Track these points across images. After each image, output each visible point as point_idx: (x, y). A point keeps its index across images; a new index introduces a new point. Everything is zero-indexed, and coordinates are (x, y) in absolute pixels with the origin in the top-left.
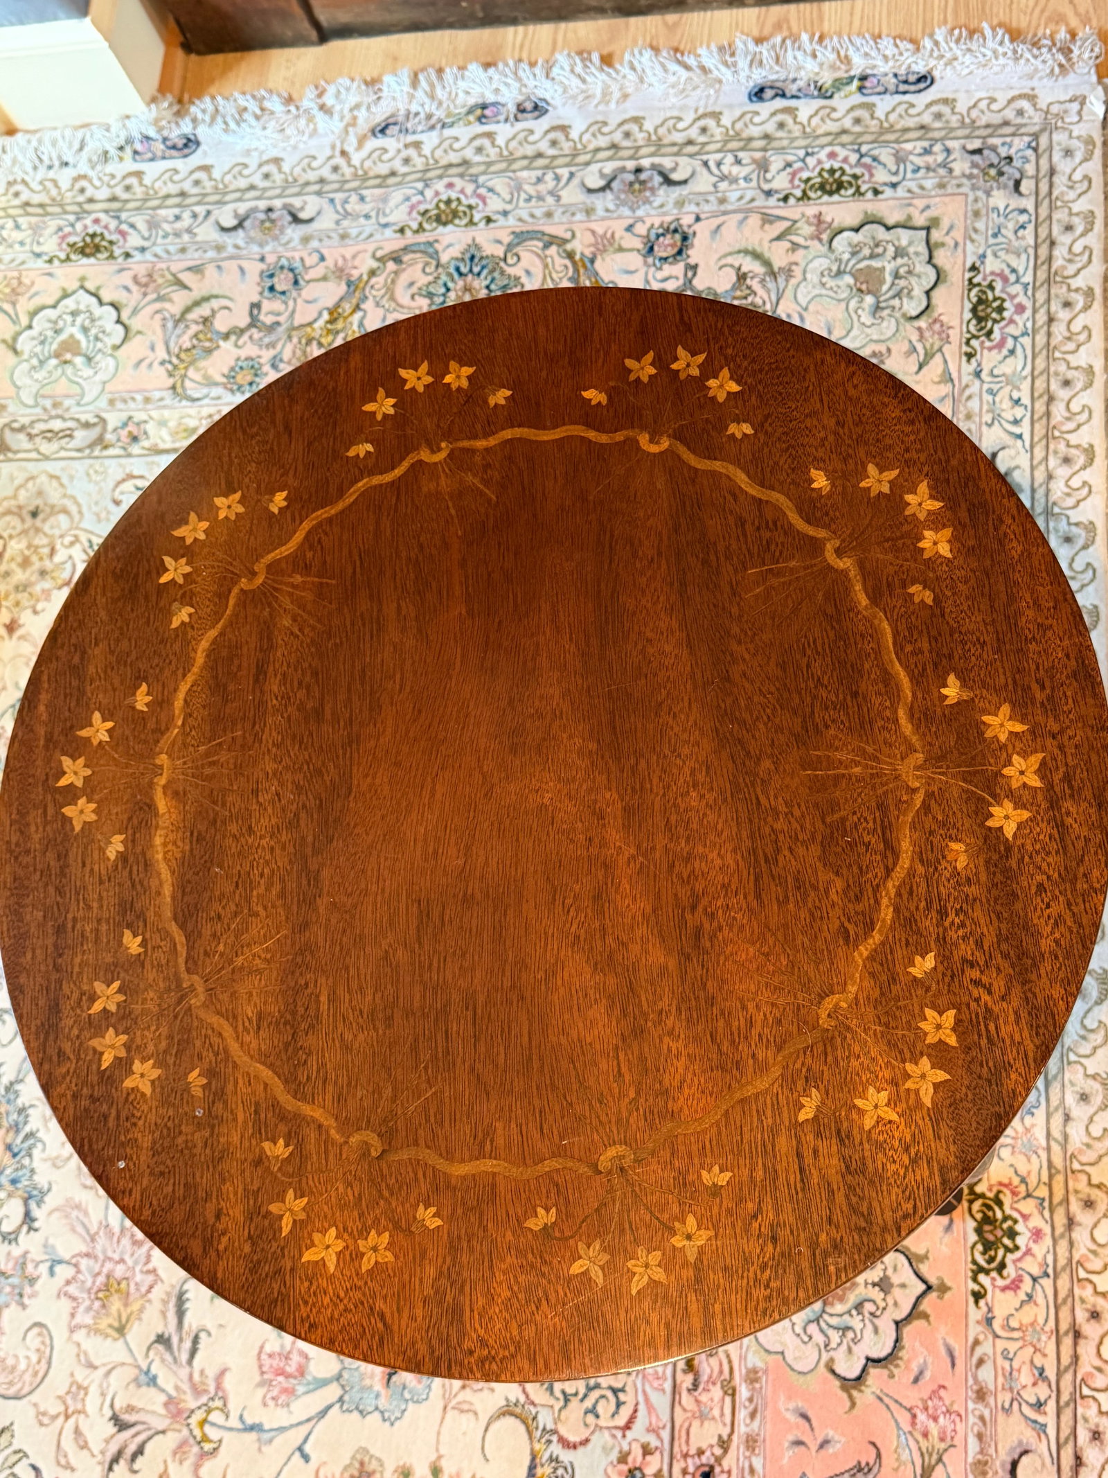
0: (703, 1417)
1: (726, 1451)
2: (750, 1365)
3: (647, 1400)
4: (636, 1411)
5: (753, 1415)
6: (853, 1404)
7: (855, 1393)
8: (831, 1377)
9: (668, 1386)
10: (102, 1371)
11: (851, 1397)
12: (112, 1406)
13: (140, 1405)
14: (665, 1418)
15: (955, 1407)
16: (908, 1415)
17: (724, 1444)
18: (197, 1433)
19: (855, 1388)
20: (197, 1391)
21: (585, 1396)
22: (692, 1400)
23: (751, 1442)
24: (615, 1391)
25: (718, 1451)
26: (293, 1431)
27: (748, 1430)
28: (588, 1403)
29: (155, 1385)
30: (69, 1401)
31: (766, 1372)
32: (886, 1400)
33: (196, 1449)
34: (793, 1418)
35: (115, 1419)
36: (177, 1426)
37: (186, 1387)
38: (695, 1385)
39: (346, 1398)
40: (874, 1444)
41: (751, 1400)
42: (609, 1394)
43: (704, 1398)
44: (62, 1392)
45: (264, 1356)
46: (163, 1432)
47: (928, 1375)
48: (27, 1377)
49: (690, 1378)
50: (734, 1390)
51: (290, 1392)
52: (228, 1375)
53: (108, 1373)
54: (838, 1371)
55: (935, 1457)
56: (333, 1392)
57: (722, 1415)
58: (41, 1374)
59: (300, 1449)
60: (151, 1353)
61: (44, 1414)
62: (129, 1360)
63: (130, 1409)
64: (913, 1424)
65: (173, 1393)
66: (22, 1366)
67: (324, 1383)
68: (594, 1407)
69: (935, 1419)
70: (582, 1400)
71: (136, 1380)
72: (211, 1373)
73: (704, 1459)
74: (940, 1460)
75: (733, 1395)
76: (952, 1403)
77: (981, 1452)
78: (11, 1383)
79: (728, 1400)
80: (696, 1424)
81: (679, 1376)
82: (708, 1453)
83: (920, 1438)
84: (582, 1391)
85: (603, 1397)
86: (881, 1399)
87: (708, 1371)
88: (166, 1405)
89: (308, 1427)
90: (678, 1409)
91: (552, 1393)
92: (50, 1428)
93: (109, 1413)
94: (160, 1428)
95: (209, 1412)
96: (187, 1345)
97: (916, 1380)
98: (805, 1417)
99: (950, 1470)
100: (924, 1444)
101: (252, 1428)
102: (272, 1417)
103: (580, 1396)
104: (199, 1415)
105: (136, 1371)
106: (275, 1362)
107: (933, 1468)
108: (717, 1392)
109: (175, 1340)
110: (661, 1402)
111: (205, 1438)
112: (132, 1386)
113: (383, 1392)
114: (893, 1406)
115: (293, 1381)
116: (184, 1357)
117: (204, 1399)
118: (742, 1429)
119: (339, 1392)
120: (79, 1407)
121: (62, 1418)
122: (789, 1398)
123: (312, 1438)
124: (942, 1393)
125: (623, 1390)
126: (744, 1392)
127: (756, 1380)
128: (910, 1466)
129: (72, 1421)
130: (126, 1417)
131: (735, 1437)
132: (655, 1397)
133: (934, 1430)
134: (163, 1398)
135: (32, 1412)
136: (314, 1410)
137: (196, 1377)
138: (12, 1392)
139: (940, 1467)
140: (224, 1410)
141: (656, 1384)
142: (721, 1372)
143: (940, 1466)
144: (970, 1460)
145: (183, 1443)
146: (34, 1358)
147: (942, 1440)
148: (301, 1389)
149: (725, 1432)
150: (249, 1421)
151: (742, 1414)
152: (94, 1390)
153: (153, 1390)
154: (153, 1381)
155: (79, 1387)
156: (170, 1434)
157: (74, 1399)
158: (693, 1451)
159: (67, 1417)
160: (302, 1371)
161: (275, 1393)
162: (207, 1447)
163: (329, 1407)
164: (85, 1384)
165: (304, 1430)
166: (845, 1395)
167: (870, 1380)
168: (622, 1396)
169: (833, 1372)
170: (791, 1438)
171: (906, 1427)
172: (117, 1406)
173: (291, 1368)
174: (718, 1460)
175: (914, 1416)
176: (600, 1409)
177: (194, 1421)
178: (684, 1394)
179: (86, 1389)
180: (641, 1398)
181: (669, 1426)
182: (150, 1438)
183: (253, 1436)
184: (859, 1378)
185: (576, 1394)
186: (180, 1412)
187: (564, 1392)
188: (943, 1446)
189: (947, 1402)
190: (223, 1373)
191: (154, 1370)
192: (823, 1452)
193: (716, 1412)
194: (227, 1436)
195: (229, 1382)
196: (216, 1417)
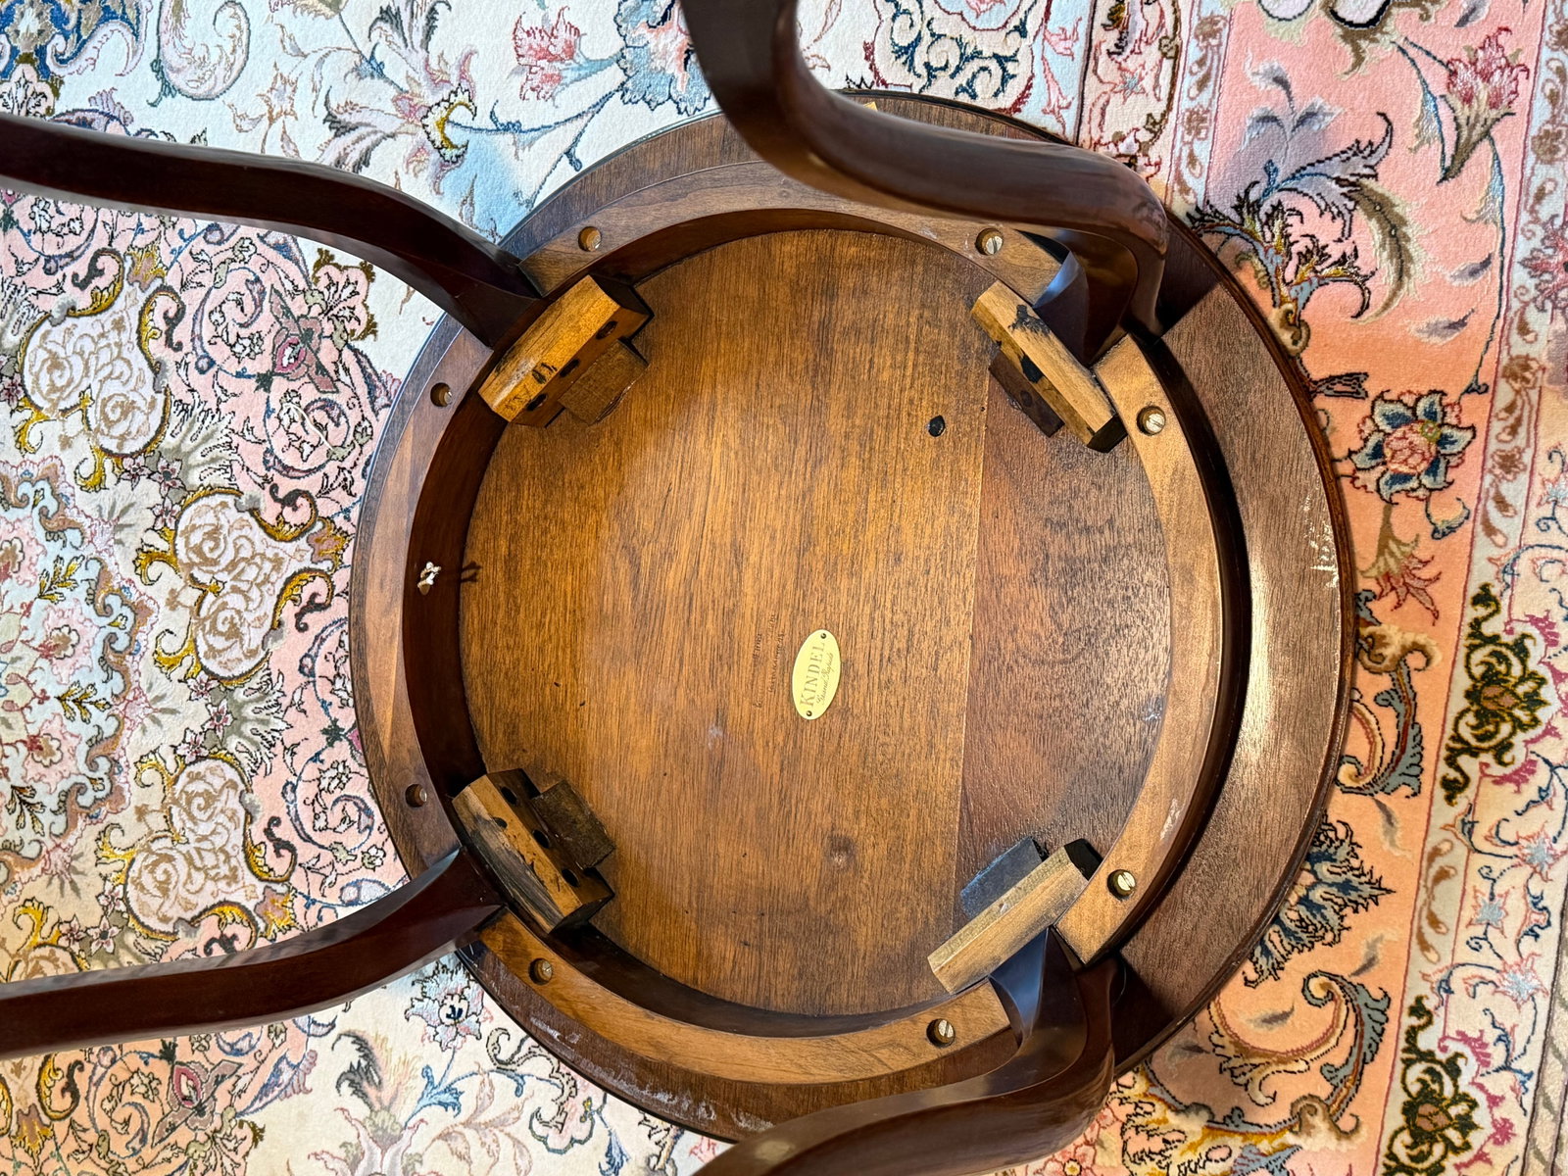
0: (1128, 89)
1: (1156, 135)
2: (1205, 13)
3: (1047, 70)
4: (1029, 87)
5: (1202, 84)
6: (1359, 60)
7: (1364, 44)
8: (1331, 22)
9: (1079, 48)
10: (313, 59)
11: (1357, 50)
12: (326, 103)
13: (363, 102)
14: (1072, 93)
15: (1521, 59)
16: (1444, 72)
17: (1155, 126)
18: (437, 136)
19: (1365, 37)
20: (436, 82)
21: (958, 69)
22: (1113, 66)
23: (1196, 122)
24: (1001, 60)
25: (1144, 136)
26: (560, 129)
27: (1192, 105)
28: (962, 79)
29: (382, 75)
30: (274, 101)
31: (1230, 21)
32: (1412, 52)
33: (435, 156)
34: (1263, 85)
35: (332, 120)
36: (411, 128)
37: (421, 76)
38: (1120, 47)
39: (629, 85)
40: (1383, 115)
41: (1201, 63)
42: (993, 65)
43: (1132, 63)
44: (264, 89)
45: (521, 34)
46: (393, 136)
47: (1483, 13)
48: (220, 72)
49: (1113, 36)
50: (1178, 50)
51: (555, 79)
52: (474, 58)
53: (322, 60)
54: (1341, 14)
55: (1479, 129)
56: (613, 76)
57: (1156, 85)
58: (237, 67)
59: (568, 153)
60: (375, 35)
61: (243, 117)
62: (349, 44)
63: (350, 106)
64: (1450, 84)
65: (406, 87)
66: (214, 58)
67: (601, 65)
68: (970, 83)
69: (1486, 77)
70: (953, 76)
71: (356, 69)
72: (453, 58)
73: (1122, 148)
74: (1487, 134)
75: (1176, 58)
76: (1516, 55)
77: (1553, 120)
78: (201, 80)
79: (1167, 64)
80: (1116, 99)
81: (1098, 33)
82: (1130, 140)
83: (1458, 105)
84: (954, 62)
85: (984, 69)
86: (1404, 52)
87: (1142, 25)
88: (395, 101)
89: (579, 123)
90: (1091, 79)
91: (911, 68)
92: (250, 135)
93: (322, 113)
94: (388, 132)
95: (451, 107)
96: (421, 21)
97: (1463, 21)
98: (1282, 82)
99: (1499, 148)
100: (1464, 112)
101: (507, 128)
102: (532, 113)
103: (952, 70)
104: (438, 113)
105: (357, 58)
106: (536, 41)
107: (1475, 145)
108: (1152, 53)
109: (405, 16)
110: (1067, 71)
111: (448, 143)
112: (352, 77)
113: (679, 75)
114: (1422, 60)
115: (558, 65)
116: (418, 37)
117: (445, 93)
118: (1182, 104)
119: (621, 77)
120: (287, 106)
121: (265, 121)
122: (1261, 57)
123: (583, 138)
124: (1503, 38)
125: (1013, 59)
126: (1192, 52)
127: (1213, 34)
128: (1436, 146)
129: (278, 126)
130: (345, 117)
131: (1172, 116)
132: (1058, 65)
133: (1483, 92)
134: (392, 92)
135: (229, 115)
136: (585, 104)
137: (434, 63)
138: (202, 91)
139: (1484, 147)
140: (471, 107)
141: (1061, 48)
142: (1161, 26)
143: (1486, 142)
144: (1534, 132)
145: (420, 149)
146: (228, 49)
147: (1493, 106)
148: (569, 75)
149: (1157, 109)
150: (503, 119)
151: (1187, 83)
152: (304, 85)
153: (378, 83)
154: (378, 71)
155: (285, 82)
156: (401, 138)
157: (280, 97)
158: (1107, 137)
159: (272, 120)
160: (570, 51)
161: (536, 81)
162: (449, 153)
163: (607, 97)
164: (293, 78)
165: (573, 128)
166: (1348, 48)
167: (1390, 25)
168: (1010, 67)
169: (1334, 14)
170: (1256, 112)
171: (1438, 87)
172: (333, 105)
173: (557, 49)
174: (1144, 148)
175: (1453, 73)
176: (978, 86)
177: (431, 121)
178: (1103, 58)
179: (294, 84)
180: (1038, 69)
181: (1075, 103)
182: (376, 144)
183: (508, 137)
184: (1372, 22)
185: (945, 68)
186: (414, 108)
187: (927, 65)
188: (1494, 113)
189: (1508, 53)
190: (468, 57)
191: (378, 58)
192: (1303, 129)
193: (1148, 83)
194: (474, 139)
195: (475, 70)
196: (460, 115)
